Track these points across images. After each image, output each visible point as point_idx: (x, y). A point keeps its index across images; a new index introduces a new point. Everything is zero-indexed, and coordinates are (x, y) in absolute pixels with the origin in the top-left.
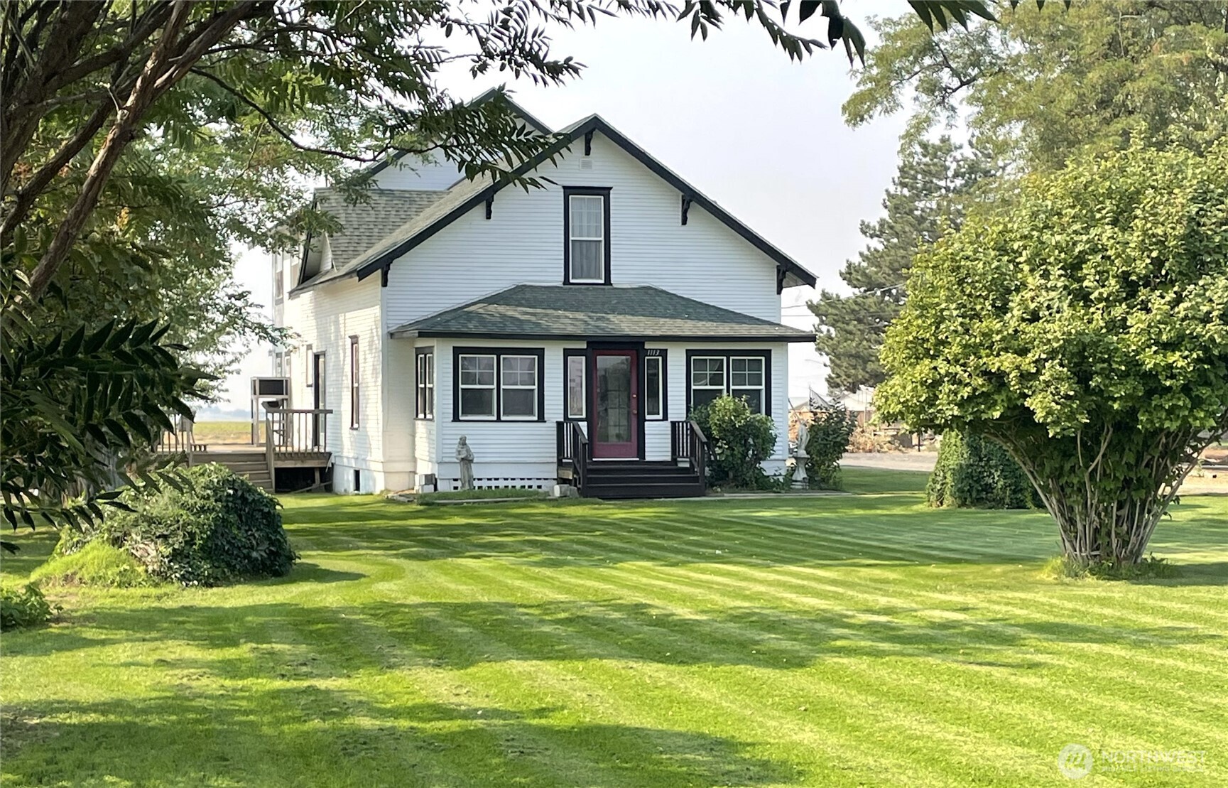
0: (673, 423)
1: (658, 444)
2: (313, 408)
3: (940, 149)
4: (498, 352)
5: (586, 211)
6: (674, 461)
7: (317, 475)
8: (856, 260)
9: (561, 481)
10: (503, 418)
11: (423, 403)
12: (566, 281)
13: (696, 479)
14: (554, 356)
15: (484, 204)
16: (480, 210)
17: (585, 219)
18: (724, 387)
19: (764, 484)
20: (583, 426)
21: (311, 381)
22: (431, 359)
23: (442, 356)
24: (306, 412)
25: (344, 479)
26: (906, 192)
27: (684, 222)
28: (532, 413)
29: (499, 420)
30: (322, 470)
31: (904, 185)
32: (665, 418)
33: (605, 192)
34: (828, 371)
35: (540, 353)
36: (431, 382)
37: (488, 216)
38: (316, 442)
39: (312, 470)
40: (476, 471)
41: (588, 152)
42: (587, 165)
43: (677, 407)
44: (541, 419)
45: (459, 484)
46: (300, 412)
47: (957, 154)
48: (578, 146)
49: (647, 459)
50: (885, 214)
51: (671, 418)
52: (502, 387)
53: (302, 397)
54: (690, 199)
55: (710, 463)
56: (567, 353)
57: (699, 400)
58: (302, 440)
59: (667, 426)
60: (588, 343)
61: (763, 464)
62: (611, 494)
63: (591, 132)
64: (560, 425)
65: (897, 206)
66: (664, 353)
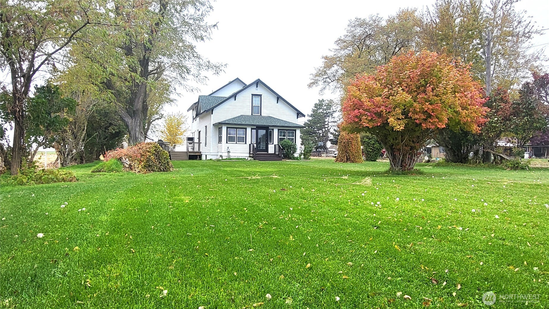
0: (275, 145)
1: (271, 149)
2: (198, 142)
3: (322, 101)
4: (237, 128)
5: (257, 100)
6: (275, 153)
7: (198, 157)
8: (307, 121)
9: (250, 157)
10: (237, 143)
11: (220, 140)
12: (252, 114)
13: (280, 157)
14: (249, 130)
15: (234, 97)
16: (233, 99)
17: (257, 101)
18: (286, 137)
19: (294, 158)
20: (255, 145)
21: (198, 137)
22: (222, 130)
23: (224, 129)
24: (197, 143)
25: (204, 158)
26: (316, 109)
27: (277, 103)
28: (244, 142)
29: (236, 143)
30: (199, 155)
31: (315, 107)
32: (273, 144)
33: (261, 95)
34: (301, 142)
35: (246, 129)
36: (222, 135)
37: (235, 100)
38: (199, 150)
39: (197, 155)
40: (231, 154)
41: (257, 87)
42: (257, 90)
43: (276, 142)
44: (246, 143)
45: (227, 157)
46: (196, 143)
47: (325, 102)
48: (255, 86)
49: (269, 153)
50: (312, 113)
51: (274, 144)
52: (237, 136)
53: (196, 140)
54: (279, 98)
55: (283, 154)
56: (252, 129)
57: (280, 140)
58: (196, 150)
59: (273, 145)
60: (256, 127)
61: (295, 154)
62: (261, 160)
63: (258, 82)
64: (250, 145)
65: (314, 111)
66: (273, 130)
